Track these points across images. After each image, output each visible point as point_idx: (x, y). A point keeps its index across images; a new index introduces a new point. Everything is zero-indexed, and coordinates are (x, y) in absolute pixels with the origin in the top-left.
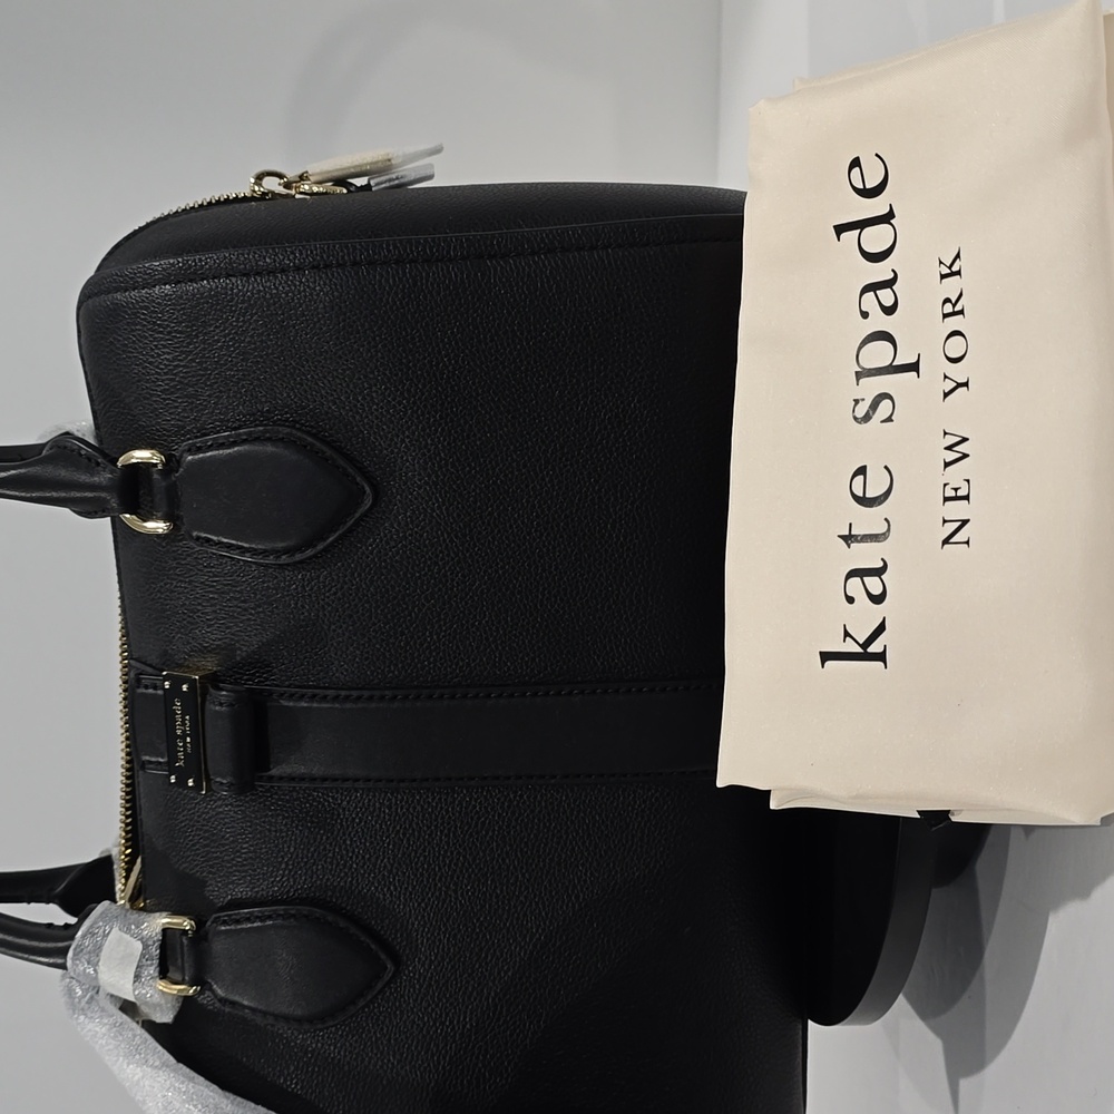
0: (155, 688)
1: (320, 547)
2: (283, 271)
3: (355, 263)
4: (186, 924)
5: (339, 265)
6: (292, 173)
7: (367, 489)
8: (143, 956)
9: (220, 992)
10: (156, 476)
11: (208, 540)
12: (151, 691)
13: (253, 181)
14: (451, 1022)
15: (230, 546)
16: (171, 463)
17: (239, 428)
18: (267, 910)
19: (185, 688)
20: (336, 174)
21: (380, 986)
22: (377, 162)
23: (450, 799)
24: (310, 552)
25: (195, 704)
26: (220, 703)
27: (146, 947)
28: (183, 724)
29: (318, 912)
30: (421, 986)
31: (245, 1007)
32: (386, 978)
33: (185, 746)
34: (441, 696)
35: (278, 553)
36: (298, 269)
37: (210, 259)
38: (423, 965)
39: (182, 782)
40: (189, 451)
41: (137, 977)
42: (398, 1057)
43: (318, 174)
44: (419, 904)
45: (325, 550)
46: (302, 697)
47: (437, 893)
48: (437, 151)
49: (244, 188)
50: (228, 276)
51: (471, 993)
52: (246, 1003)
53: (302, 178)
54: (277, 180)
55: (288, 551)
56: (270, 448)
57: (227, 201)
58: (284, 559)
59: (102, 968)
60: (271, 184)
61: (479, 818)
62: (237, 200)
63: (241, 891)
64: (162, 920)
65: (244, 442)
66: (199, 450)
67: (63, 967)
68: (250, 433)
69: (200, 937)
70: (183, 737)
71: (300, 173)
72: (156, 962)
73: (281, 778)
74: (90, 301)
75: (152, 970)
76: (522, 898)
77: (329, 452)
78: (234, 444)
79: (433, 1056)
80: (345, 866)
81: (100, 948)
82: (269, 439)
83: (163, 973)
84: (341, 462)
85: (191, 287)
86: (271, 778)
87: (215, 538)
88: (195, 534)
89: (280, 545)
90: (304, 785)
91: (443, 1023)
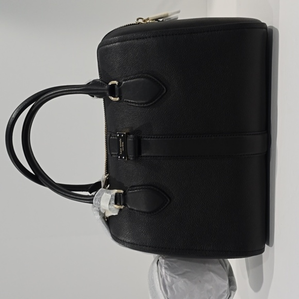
0: (115, 137)
1: (154, 102)
2: (146, 38)
3: (163, 35)
4: (122, 191)
5: (159, 36)
6: (145, 18)
7: (165, 88)
8: (111, 199)
9: (129, 207)
10: (116, 87)
11: (128, 101)
12: (113, 138)
13: (136, 20)
14: (183, 214)
15: (133, 103)
16: (120, 84)
17: (135, 75)
18: (140, 187)
19: (122, 136)
20: (155, 18)
21: (166, 205)
22: (165, 15)
23: (182, 162)
24: (151, 104)
25: (125, 139)
26: (130, 138)
27: (112, 196)
28: (122, 144)
29: (152, 187)
30: (176, 205)
31: (135, 210)
32: (168, 203)
33: (122, 149)
34: (181, 137)
35: (144, 104)
36: (149, 37)
37: (129, 36)
38: (176, 200)
39: (121, 158)
40: (124, 81)
41: (110, 203)
42: (170, 222)
43: (151, 18)
44: (175, 186)
45: (155, 103)
46: (149, 138)
47: (179, 183)
48: (179, 12)
49: (134, 22)
50: (133, 39)
51: (187, 207)
52: (135, 209)
53: (148, 19)
54: (141, 20)
55: (146, 103)
56: (142, 79)
57: (131, 25)
58: (145, 105)
59: (101, 202)
60: (140, 21)
61: (189, 166)
62: (132, 24)
63: (134, 183)
64: (116, 191)
65: (136, 78)
66: (126, 80)
67: (92, 203)
68: (138, 76)
69: (124, 194)
70: (122, 147)
71: (147, 18)
72: (114, 200)
73: (144, 156)
74: (100, 48)
75: (113, 202)
76: (199, 185)
77: (156, 80)
78: (134, 78)
79: (178, 222)
80: (158, 177)
81: (101, 197)
82: (142, 77)
83: (116, 203)
84: (159, 82)
85: (125, 43)
86: (142, 157)
87: (129, 101)
88: (125, 100)
89: (144, 102)
90: (149, 158)
91: (180, 214)
